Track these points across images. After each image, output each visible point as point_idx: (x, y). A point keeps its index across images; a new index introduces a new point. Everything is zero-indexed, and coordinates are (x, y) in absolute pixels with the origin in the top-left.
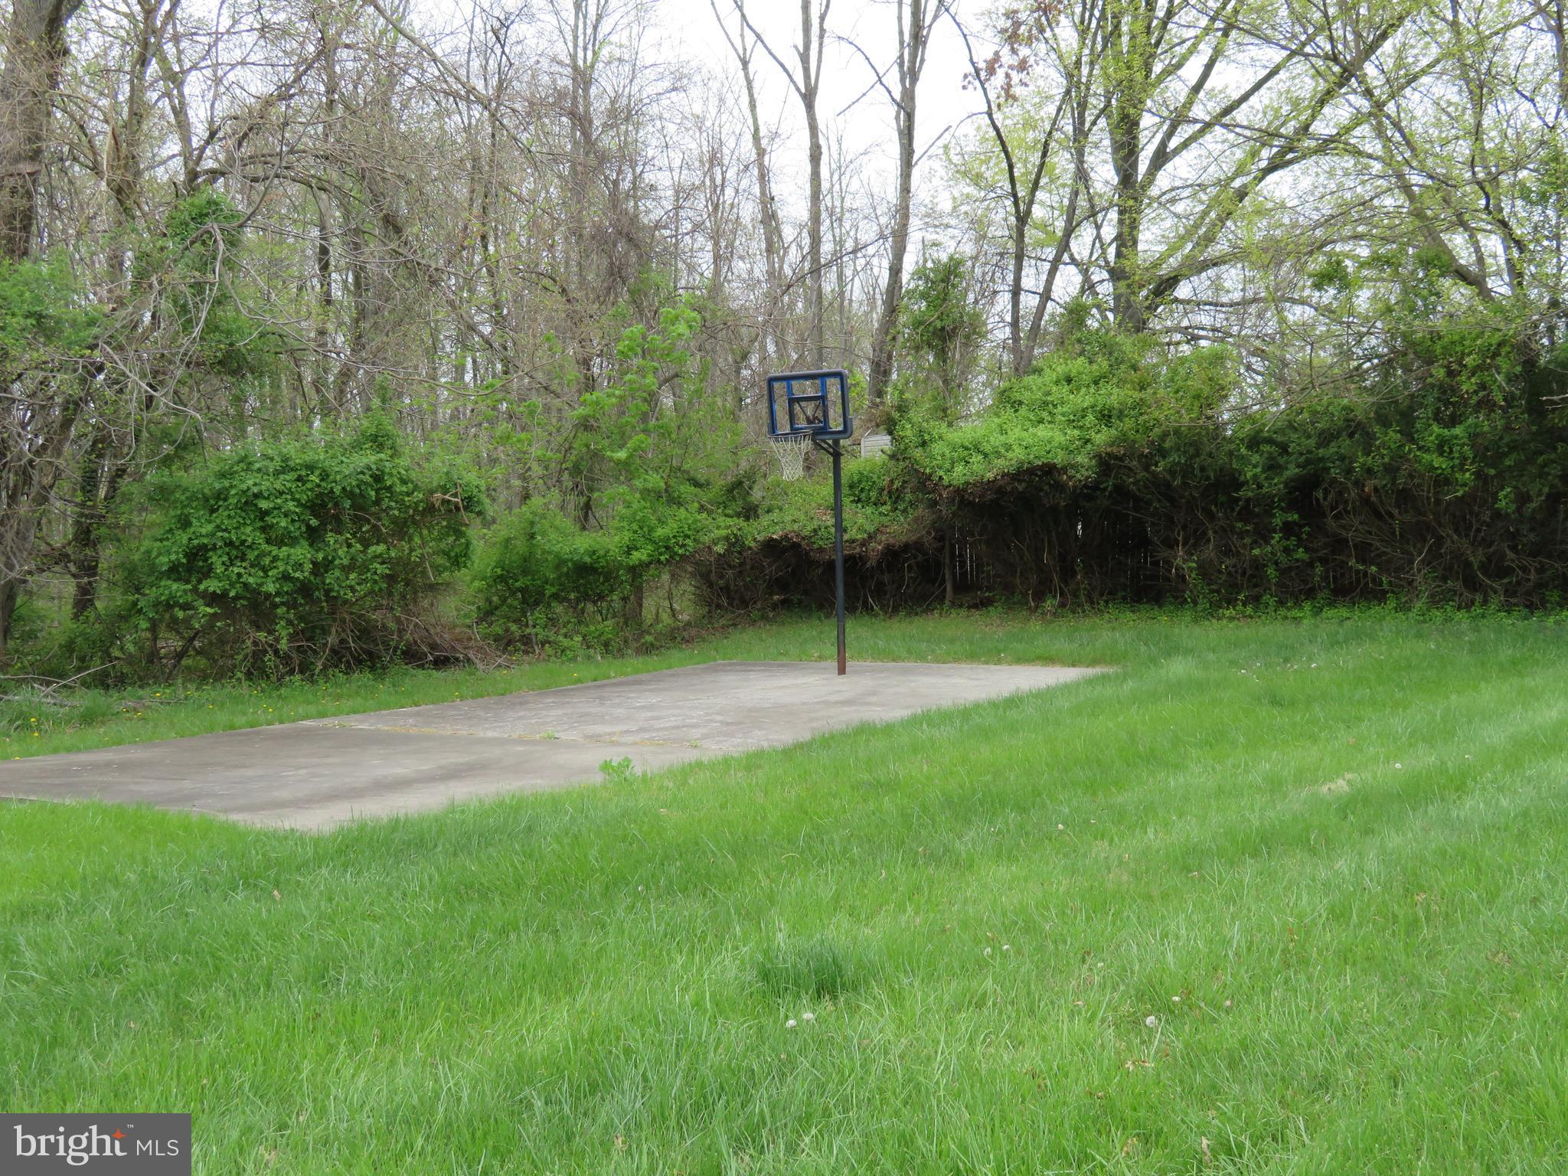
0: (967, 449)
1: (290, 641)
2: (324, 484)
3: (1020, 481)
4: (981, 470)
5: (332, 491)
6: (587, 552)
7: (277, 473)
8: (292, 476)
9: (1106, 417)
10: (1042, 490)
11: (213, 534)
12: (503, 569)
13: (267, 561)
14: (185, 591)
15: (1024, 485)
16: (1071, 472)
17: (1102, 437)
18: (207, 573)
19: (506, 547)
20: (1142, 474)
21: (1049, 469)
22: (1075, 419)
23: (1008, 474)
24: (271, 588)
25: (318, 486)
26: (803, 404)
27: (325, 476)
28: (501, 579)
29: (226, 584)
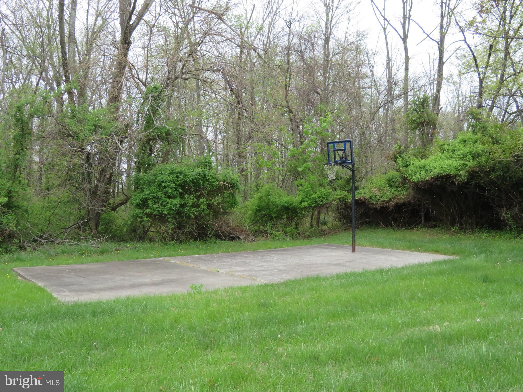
0: (421, 168)
1: (172, 230)
2: (184, 179)
3: (438, 181)
4: (424, 176)
5: (187, 181)
6: (286, 202)
7: (169, 175)
8: (175, 175)
9: (475, 156)
10: (447, 184)
11: (149, 194)
12: (259, 207)
13: (165, 203)
14: (141, 212)
15: (440, 182)
16: (458, 178)
17: (470, 164)
18: (148, 207)
19: (260, 200)
20: (486, 179)
21: (449, 177)
22: (463, 158)
23: (433, 178)
24: (165, 212)
25: (183, 179)
26: (339, 152)
27: (185, 176)
28: (259, 210)
29: (152, 211)
